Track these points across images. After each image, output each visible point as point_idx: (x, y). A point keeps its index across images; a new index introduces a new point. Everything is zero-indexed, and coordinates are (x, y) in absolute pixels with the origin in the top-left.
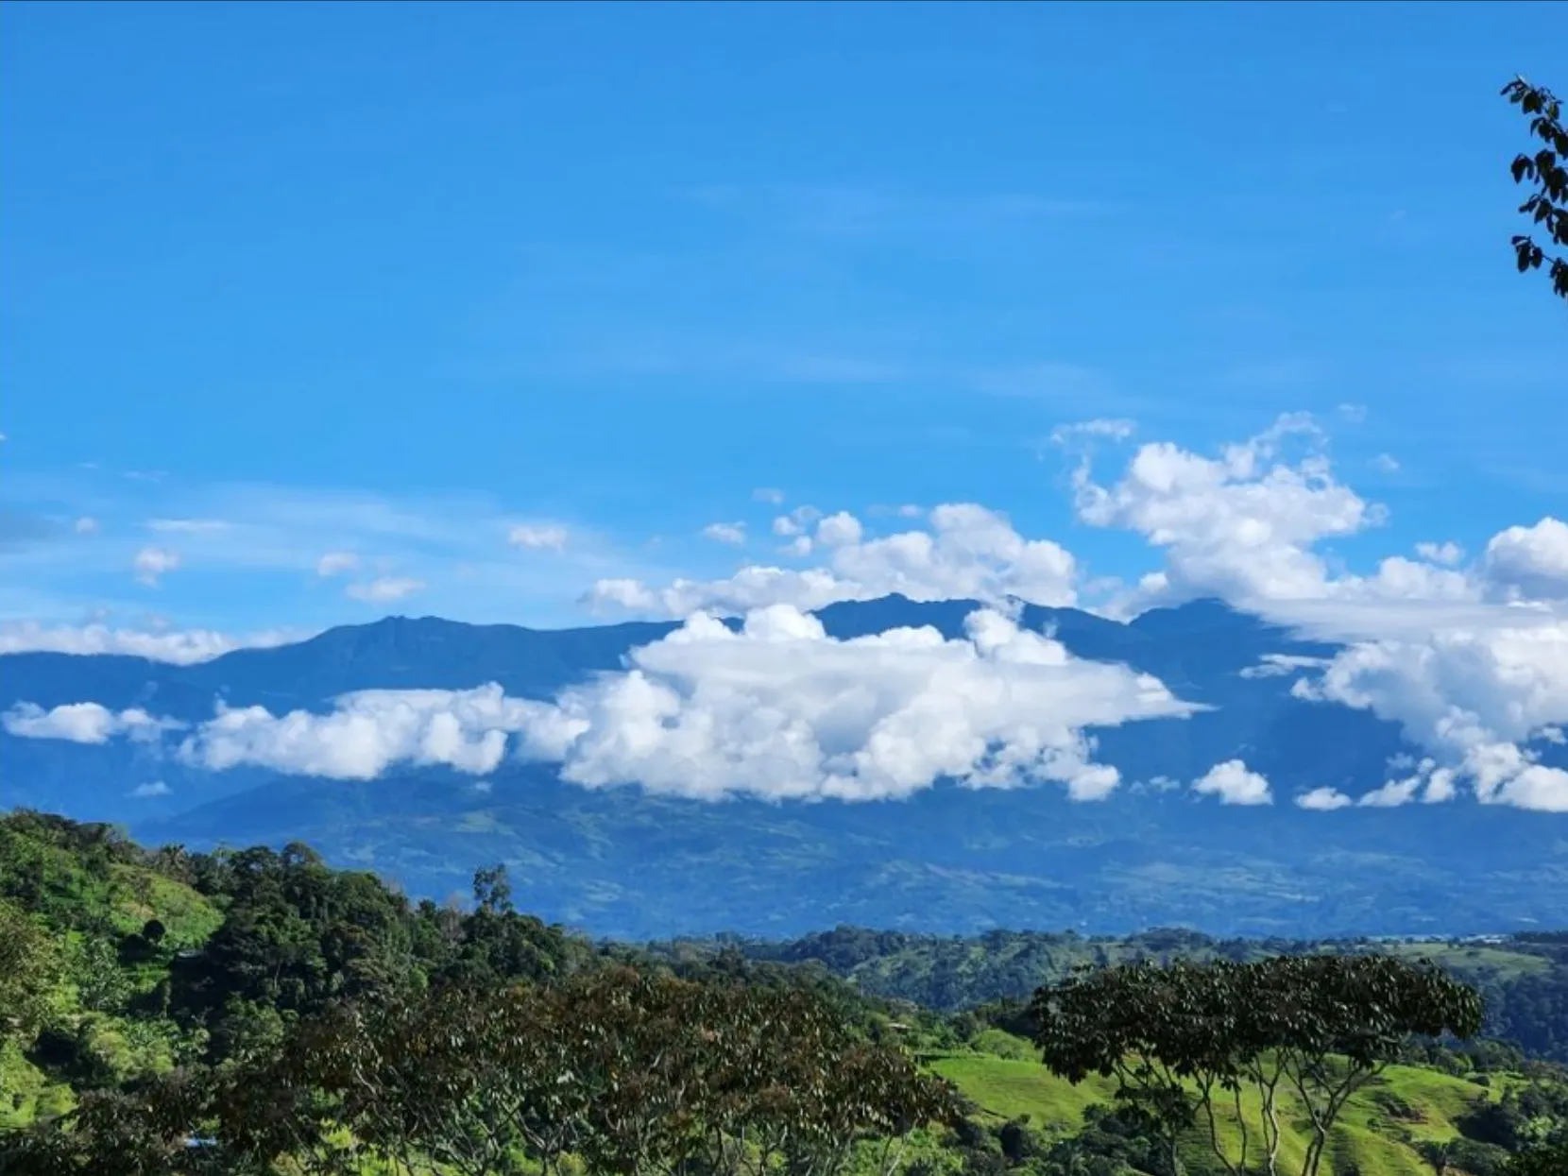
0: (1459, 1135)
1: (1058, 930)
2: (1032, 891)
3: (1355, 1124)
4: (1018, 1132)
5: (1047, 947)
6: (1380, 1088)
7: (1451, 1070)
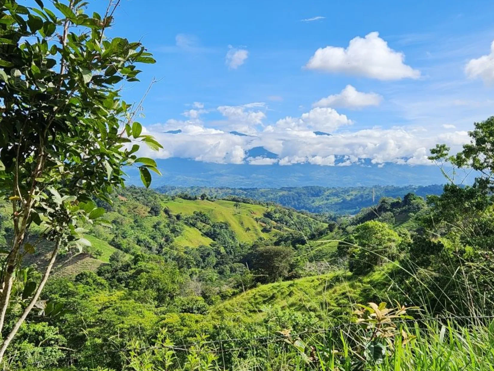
0: (263, 217)
1: (203, 186)
2: (202, 181)
3: (244, 215)
4: (179, 216)
5: (201, 189)
6: (249, 209)
7: (263, 205)
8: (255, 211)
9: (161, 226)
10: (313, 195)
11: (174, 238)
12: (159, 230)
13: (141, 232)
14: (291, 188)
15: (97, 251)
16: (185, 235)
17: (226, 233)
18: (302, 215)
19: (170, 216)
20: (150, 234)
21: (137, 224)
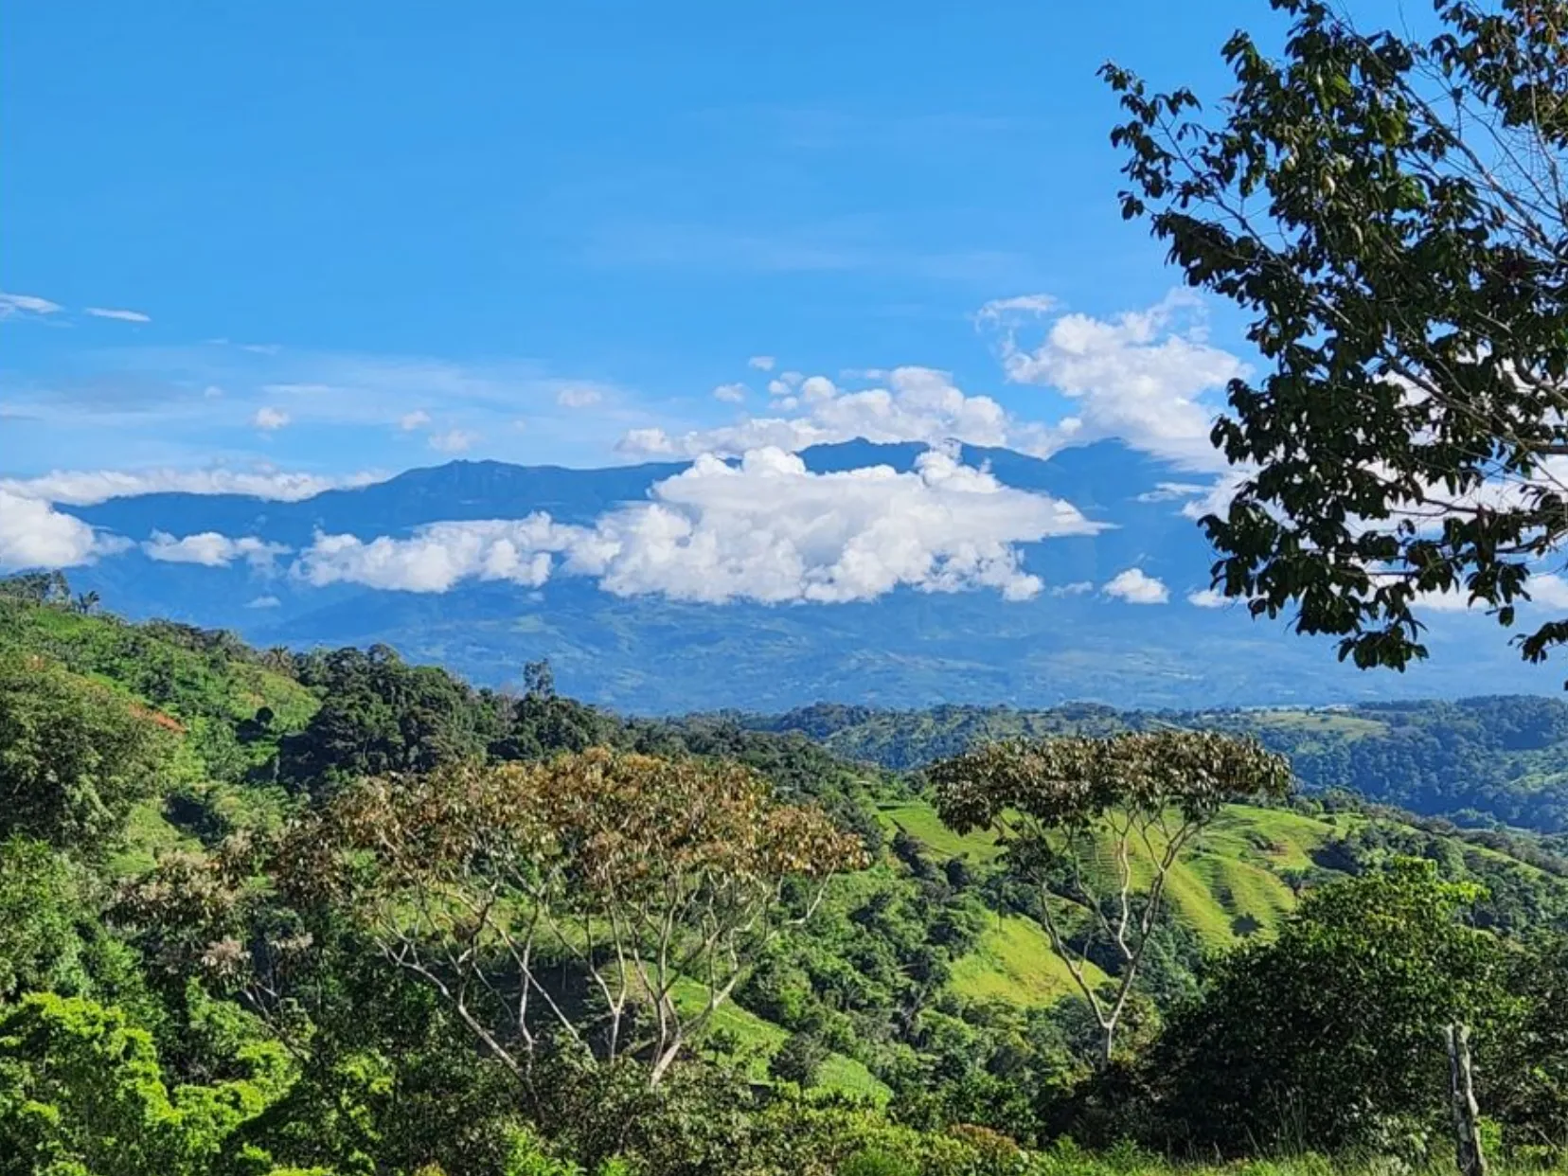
0: (1312, 864)
3: (1230, 856)
4: (960, 866)
5: (984, 718)
6: (1249, 827)
7: (1306, 812)
8: (1275, 838)
9: (890, 913)
10: (1512, 742)
11: (948, 965)
12: (886, 932)
13: (811, 939)
14: (1404, 706)
15: (718, 1035)
16: (992, 949)
17: (1161, 939)
18: (1487, 852)
19: (919, 870)
20: (849, 946)
21: (791, 905)
